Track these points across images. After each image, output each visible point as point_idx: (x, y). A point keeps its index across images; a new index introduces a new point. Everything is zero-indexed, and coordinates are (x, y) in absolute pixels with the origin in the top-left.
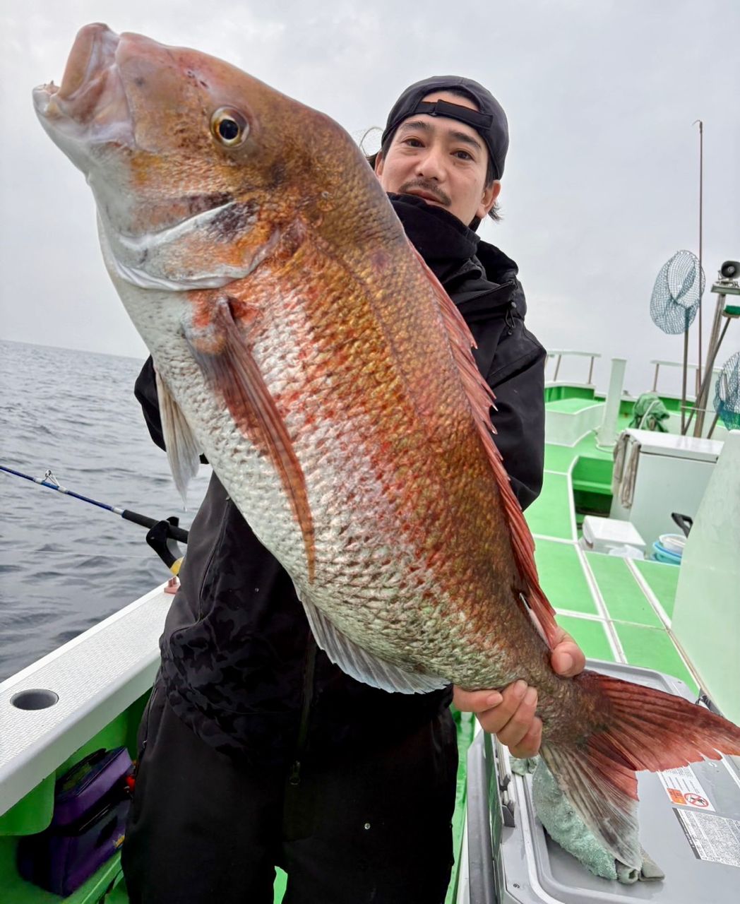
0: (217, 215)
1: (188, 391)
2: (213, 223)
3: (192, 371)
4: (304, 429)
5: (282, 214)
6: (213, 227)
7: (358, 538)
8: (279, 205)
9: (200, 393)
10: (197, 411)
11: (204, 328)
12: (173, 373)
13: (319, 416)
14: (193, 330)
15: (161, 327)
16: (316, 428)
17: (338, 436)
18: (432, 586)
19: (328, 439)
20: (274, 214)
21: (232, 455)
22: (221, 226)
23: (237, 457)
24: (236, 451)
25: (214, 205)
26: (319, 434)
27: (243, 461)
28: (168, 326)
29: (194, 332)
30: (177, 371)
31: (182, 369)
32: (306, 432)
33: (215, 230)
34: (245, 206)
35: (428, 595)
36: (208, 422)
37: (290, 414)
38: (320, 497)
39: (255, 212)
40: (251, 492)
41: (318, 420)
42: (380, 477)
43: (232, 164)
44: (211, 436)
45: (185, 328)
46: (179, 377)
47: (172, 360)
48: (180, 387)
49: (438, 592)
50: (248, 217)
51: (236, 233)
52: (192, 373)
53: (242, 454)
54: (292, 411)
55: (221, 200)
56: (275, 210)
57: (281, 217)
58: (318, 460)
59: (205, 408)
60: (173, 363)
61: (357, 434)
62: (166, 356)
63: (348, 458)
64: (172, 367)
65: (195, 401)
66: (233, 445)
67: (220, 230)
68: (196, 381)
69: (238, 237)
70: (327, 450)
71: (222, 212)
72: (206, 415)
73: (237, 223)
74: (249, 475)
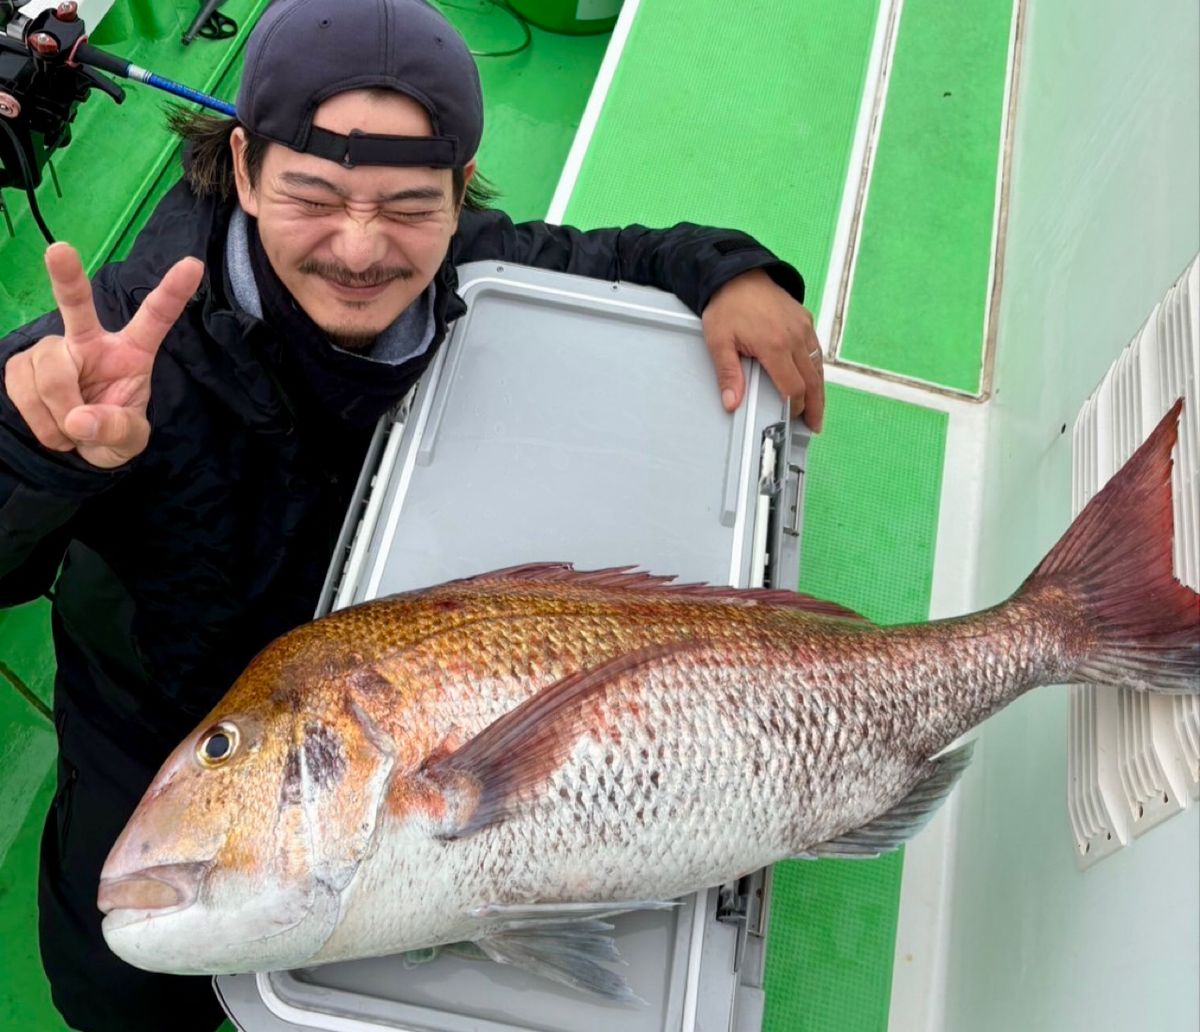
0: (310, 773)
1: (536, 852)
2: (317, 779)
3: (509, 837)
4: (643, 720)
5: (335, 697)
6: (322, 780)
7: (772, 714)
8: (324, 698)
9: (548, 835)
10: (569, 850)
11: (447, 805)
12: (502, 870)
13: (633, 698)
14: (445, 820)
15: (430, 869)
16: (647, 705)
17: (664, 685)
18: (833, 669)
19: (663, 697)
20: (332, 706)
21: (643, 823)
22: (324, 772)
23: (647, 817)
24: (640, 815)
25: (298, 773)
26: (654, 704)
27: (655, 812)
28: (431, 858)
29: (449, 820)
30: (500, 862)
31: (500, 853)
32: (647, 718)
33: (326, 780)
34: (311, 737)
35: (841, 678)
36: (589, 839)
37: (619, 726)
38: (726, 735)
39: (324, 728)
40: (691, 824)
41: (637, 699)
42: (717, 663)
43: (259, 745)
44: (609, 845)
45: (440, 832)
46: (511, 861)
47: (482, 865)
48: (527, 864)
49: (840, 667)
50: (326, 737)
51: (338, 756)
52: (513, 838)
53: (646, 809)
54: (617, 722)
55: (294, 765)
56: (329, 704)
57: (339, 699)
58: (684, 718)
59: (570, 835)
60: (487, 865)
61: (668, 667)
62: (472, 874)
63: (692, 685)
64: (491, 870)
65: (555, 847)
66: (631, 816)
67: (329, 774)
68: (527, 834)
69: (343, 755)
70: (677, 704)
71: (309, 765)
72: (580, 837)
73: (328, 752)
74: (673, 812)
